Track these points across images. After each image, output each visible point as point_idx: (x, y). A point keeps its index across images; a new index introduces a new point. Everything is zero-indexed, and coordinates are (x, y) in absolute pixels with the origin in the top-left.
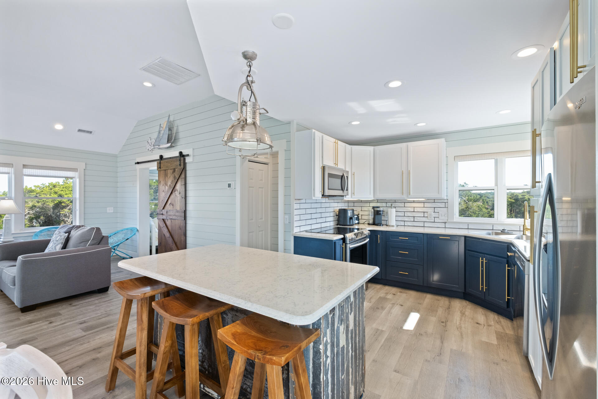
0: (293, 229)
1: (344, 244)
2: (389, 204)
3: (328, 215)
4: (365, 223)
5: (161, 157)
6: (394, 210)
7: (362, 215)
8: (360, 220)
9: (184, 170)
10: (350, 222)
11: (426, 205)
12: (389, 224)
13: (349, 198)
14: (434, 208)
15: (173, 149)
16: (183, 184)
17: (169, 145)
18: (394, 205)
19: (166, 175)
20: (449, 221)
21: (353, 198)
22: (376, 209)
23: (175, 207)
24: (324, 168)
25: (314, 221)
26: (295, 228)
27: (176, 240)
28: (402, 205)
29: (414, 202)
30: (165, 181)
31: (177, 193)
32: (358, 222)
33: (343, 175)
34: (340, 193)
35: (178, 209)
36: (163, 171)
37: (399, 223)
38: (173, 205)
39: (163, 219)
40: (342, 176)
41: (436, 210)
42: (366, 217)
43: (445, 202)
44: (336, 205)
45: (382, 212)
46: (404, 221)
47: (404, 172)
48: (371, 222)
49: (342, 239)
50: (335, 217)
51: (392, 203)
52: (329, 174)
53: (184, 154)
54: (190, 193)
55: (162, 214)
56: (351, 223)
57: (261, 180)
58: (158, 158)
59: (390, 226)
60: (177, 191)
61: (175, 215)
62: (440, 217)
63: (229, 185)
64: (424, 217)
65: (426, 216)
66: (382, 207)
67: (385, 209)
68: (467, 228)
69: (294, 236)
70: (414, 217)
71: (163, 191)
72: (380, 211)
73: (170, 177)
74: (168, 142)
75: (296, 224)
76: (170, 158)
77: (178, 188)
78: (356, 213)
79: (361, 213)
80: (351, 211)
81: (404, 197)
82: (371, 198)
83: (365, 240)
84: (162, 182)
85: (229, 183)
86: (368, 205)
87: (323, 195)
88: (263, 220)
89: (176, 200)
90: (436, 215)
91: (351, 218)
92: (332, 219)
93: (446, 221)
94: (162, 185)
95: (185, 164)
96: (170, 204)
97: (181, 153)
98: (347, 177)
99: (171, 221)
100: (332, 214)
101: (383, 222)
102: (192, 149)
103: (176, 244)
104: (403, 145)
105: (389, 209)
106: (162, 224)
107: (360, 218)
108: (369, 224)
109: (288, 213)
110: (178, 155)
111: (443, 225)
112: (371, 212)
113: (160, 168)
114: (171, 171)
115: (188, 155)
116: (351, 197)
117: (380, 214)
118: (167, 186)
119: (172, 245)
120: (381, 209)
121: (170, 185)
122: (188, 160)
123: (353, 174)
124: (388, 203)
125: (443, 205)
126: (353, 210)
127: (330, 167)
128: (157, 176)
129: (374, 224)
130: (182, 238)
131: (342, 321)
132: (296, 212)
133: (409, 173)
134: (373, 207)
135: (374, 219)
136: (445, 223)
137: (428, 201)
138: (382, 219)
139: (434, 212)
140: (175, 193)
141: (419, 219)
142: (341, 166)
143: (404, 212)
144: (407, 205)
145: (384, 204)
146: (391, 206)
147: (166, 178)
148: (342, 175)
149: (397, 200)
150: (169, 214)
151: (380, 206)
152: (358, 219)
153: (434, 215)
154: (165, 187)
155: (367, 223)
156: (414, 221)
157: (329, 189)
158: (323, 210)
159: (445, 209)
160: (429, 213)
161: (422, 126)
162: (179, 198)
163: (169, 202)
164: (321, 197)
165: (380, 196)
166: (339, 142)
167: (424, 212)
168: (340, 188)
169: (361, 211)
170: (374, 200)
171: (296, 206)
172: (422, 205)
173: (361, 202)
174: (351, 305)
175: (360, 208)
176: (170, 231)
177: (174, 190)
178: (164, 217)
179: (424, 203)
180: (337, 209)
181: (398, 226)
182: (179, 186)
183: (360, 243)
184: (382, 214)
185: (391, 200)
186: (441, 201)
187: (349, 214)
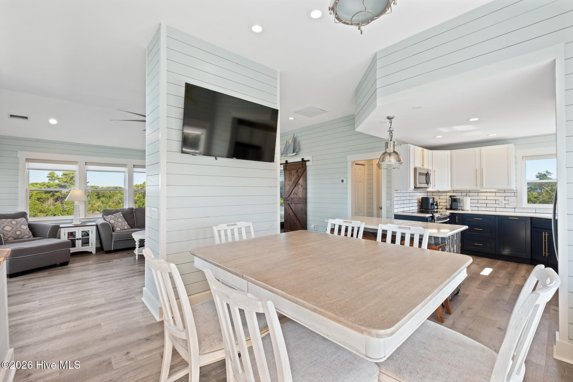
0: (394, 210)
1: (433, 220)
2: (465, 194)
3: (414, 201)
4: (443, 208)
5: (287, 161)
6: (469, 198)
7: (440, 202)
8: (438, 206)
9: (305, 171)
10: (431, 207)
11: (497, 194)
12: (465, 209)
13: (430, 189)
14: (505, 196)
15: (296, 156)
16: (304, 180)
17: (295, 154)
18: (468, 194)
19: (290, 174)
20: (518, 207)
21: (434, 189)
22: (452, 197)
23: (298, 195)
24: (415, 169)
25: (405, 206)
26: (395, 209)
27: (299, 218)
28: (476, 194)
29: (486, 192)
30: (290, 178)
31: (300, 186)
32: (437, 207)
33: (428, 172)
34: (425, 185)
35: (301, 196)
36: (288, 171)
37: (473, 209)
38: (296, 194)
39: (288, 204)
40: (427, 174)
41: (506, 198)
42: (444, 204)
43: (515, 192)
44: (419, 194)
45: (458, 200)
46: (478, 207)
47: (478, 169)
48: (448, 207)
49: (431, 217)
50: (418, 203)
51: (467, 193)
52: (419, 173)
53: (305, 159)
54: (309, 187)
55: (288, 200)
56: (433, 208)
57: (361, 177)
58: (285, 162)
59: (465, 210)
60: (300, 184)
61: (298, 201)
62: (510, 204)
63: (342, 181)
64: (496, 203)
65: (498, 203)
66: (458, 196)
67: (461, 198)
68: (535, 212)
69: (395, 215)
70: (487, 204)
71: (288, 185)
72: (457, 199)
73: (294, 175)
74: (294, 152)
75: (396, 206)
76: (294, 162)
77: (300, 183)
78: (435, 201)
79: (439, 201)
80: (432, 199)
81: (478, 188)
82: (448, 188)
83: (447, 219)
84: (287, 179)
85: (342, 179)
86: (445, 194)
87: (415, 187)
88: (362, 205)
89: (299, 191)
90: (507, 202)
91: (432, 204)
92: (416, 204)
93: (515, 207)
94: (287, 181)
95: (306, 166)
96: (294, 193)
97: (303, 159)
98: (430, 174)
99: (295, 205)
100: (416, 201)
101: (459, 208)
102: (311, 156)
103: (299, 220)
104: (477, 149)
105: (465, 198)
106: (288, 207)
107: (438, 204)
108: (446, 209)
109: (390, 198)
110: (301, 160)
111: (513, 210)
112: (448, 200)
113: (286, 169)
114: (295, 171)
115: (309, 161)
116: (433, 189)
117: (457, 201)
118: (292, 181)
119: (296, 221)
120: (458, 197)
121: (294, 181)
122: (308, 163)
123: (434, 171)
124: (463, 193)
125: (513, 194)
126: (433, 198)
127: (420, 169)
128: (283, 175)
129: (451, 209)
130: (304, 217)
131: (452, 246)
132: (395, 199)
133: (482, 170)
134: (450, 196)
135: (451, 205)
136: (515, 208)
137: (499, 191)
138: (459, 205)
139: (505, 200)
140: (298, 186)
141: (491, 205)
142: (426, 167)
143: (478, 200)
144: (480, 194)
145: (460, 194)
146: (466, 195)
147: (291, 176)
148: (426, 172)
149: (472, 191)
150: (293, 200)
151: (456, 195)
152: (437, 205)
153: (504, 202)
154: (290, 182)
155: (445, 208)
156: (487, 207)
157: (419, 183)
158: (411, 198)
159: (515, 198)
160: (500, 201)
161: (493, 135)
162: (301, 190)
163: (293, 192)
164: (414, 189)
165: (457, 187)
166: (425, 150)
167: (496, 200)
168: (425, 182)
169: (439, 199)
170: (450, 191)
171: (395, 195)
172: (494, 194)
173: (439, 192)
174: (455, 240)
175: (438, 197)
176: (294, 212)
177: (297, 184)
178: (289, 202)
179: (496, 192)
180: (420, 197)
181: (472, 210)
182: (301, 181)
183: (445, 220)
184: (458, 201)
185: (466, 191)
186: (510, 191)
187: (431, 201)
